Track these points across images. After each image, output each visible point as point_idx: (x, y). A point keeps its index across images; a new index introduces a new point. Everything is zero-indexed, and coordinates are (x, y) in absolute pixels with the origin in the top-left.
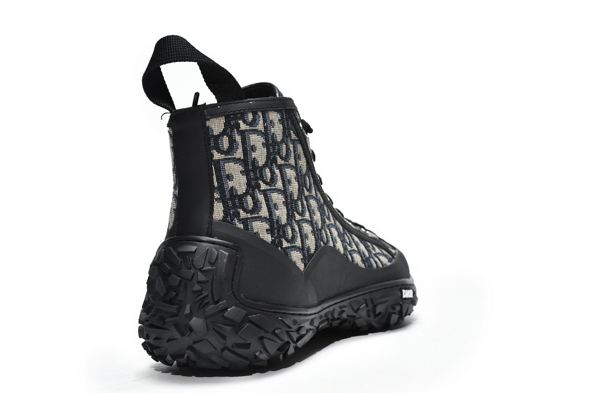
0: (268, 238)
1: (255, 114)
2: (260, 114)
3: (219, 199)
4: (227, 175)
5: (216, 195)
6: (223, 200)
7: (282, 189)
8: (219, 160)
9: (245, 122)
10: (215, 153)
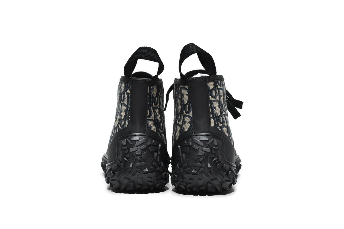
3: (212, 117)
4: (214, 107)
5: (211, 116)
6: (213, 118)
8: (212, 100)
10: (210, 97)
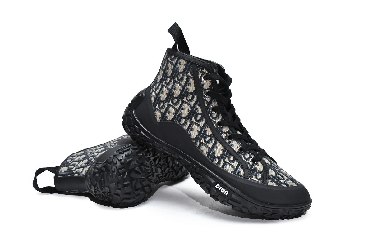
0: (153, 100)
1: (175, 57)
2: (177, 58)
7: (170, 89)
9: (170, 58)
